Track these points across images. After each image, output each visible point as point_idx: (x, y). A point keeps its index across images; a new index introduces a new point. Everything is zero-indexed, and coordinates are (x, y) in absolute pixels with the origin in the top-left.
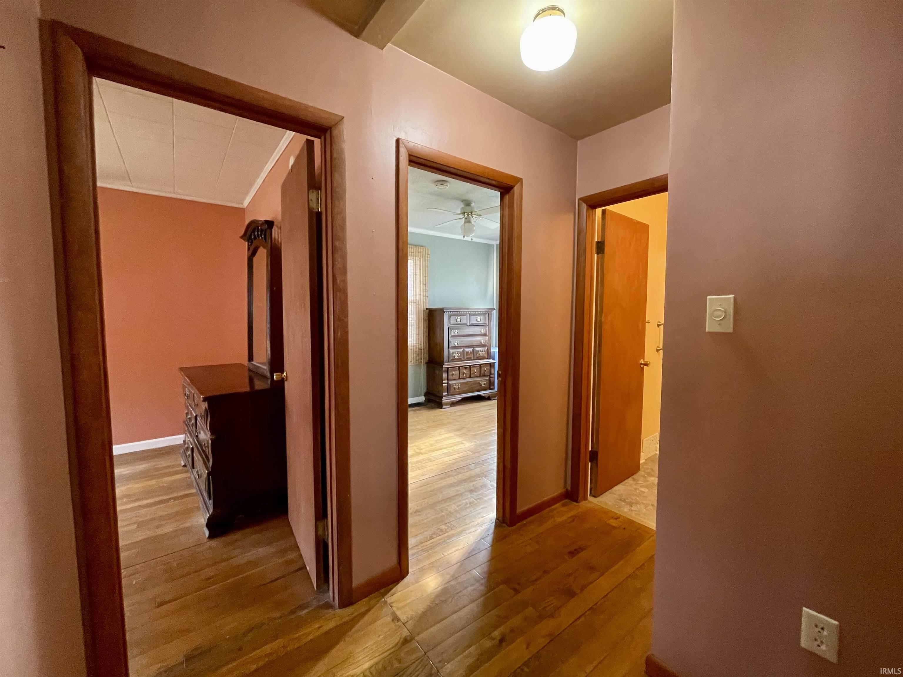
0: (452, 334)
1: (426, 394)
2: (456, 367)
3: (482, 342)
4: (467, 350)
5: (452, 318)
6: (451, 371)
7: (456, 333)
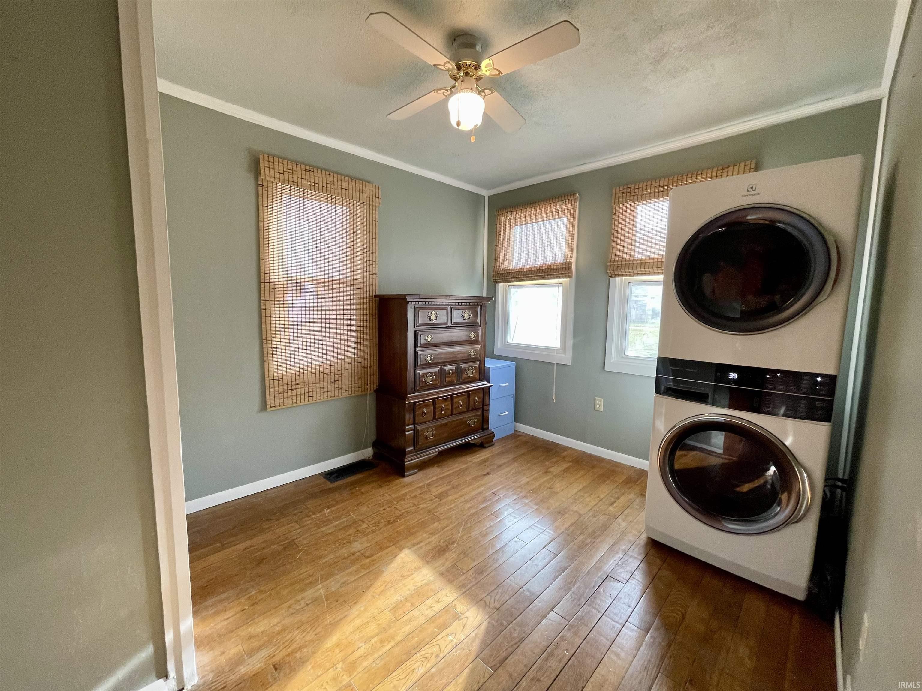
0: (422, 341)
1: (375, 445)
2: (430, 399)
3: (472, 354)
4: (447, 368)
5: (421, 313)
6: (419, 408)
7: (429, 339)
